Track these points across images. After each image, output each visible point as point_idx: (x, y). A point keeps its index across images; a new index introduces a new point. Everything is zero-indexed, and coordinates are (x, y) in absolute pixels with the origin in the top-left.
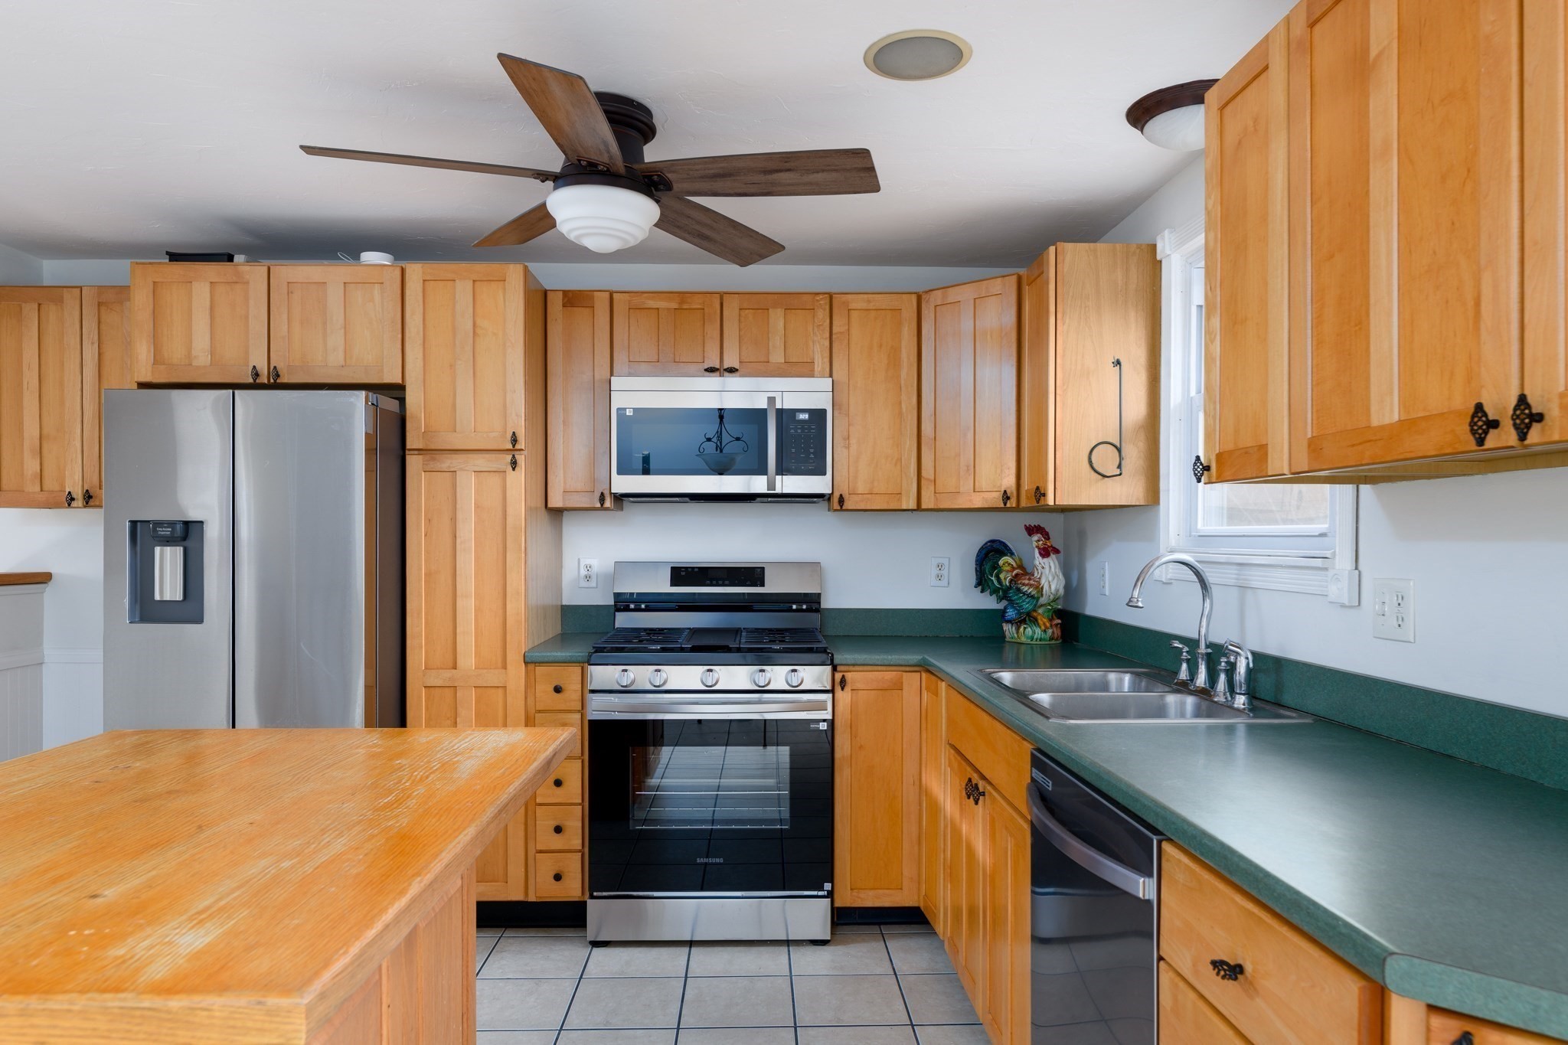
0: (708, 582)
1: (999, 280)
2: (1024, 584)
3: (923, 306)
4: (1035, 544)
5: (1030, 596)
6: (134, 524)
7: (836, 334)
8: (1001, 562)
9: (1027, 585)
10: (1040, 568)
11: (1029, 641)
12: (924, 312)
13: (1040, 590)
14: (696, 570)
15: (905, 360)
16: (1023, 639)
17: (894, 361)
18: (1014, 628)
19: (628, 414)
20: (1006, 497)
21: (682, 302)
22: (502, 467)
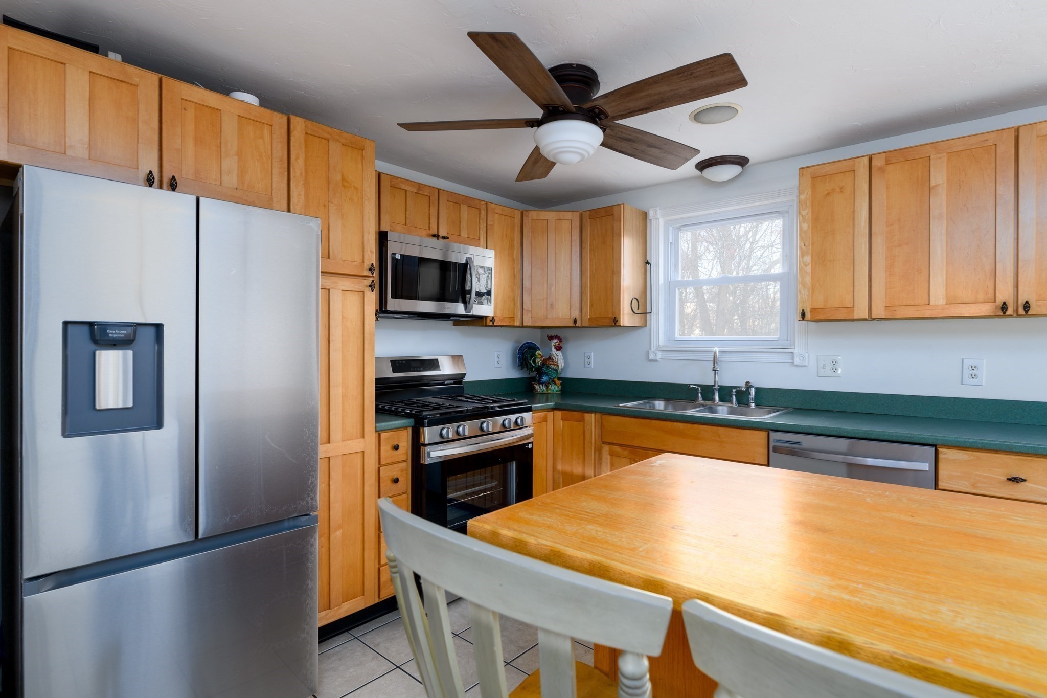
0: (412, 369)
1: (570, 212)
2: (551, 364)
3: (525, 218)
4: (553, 344)
5: (555, 370)
6: (66, 324)
7: (489, 225)
8: (536, 354)
9: (553, 364)
10: (555, 356)
11: (552, 392)
12: (525, 221)
13: (558, 366)
14: (404, 362)
15: (516, 245)
16: (550, 392)
17: (512, 247)
18: (544, 387)
19: (397, 258)
20: (575, 321)
21: (419, 189)
22: (362, 289)
